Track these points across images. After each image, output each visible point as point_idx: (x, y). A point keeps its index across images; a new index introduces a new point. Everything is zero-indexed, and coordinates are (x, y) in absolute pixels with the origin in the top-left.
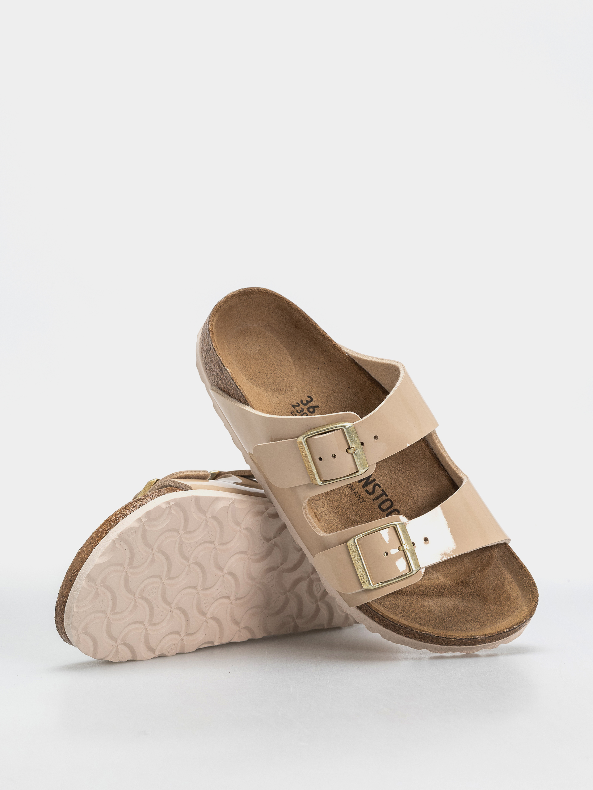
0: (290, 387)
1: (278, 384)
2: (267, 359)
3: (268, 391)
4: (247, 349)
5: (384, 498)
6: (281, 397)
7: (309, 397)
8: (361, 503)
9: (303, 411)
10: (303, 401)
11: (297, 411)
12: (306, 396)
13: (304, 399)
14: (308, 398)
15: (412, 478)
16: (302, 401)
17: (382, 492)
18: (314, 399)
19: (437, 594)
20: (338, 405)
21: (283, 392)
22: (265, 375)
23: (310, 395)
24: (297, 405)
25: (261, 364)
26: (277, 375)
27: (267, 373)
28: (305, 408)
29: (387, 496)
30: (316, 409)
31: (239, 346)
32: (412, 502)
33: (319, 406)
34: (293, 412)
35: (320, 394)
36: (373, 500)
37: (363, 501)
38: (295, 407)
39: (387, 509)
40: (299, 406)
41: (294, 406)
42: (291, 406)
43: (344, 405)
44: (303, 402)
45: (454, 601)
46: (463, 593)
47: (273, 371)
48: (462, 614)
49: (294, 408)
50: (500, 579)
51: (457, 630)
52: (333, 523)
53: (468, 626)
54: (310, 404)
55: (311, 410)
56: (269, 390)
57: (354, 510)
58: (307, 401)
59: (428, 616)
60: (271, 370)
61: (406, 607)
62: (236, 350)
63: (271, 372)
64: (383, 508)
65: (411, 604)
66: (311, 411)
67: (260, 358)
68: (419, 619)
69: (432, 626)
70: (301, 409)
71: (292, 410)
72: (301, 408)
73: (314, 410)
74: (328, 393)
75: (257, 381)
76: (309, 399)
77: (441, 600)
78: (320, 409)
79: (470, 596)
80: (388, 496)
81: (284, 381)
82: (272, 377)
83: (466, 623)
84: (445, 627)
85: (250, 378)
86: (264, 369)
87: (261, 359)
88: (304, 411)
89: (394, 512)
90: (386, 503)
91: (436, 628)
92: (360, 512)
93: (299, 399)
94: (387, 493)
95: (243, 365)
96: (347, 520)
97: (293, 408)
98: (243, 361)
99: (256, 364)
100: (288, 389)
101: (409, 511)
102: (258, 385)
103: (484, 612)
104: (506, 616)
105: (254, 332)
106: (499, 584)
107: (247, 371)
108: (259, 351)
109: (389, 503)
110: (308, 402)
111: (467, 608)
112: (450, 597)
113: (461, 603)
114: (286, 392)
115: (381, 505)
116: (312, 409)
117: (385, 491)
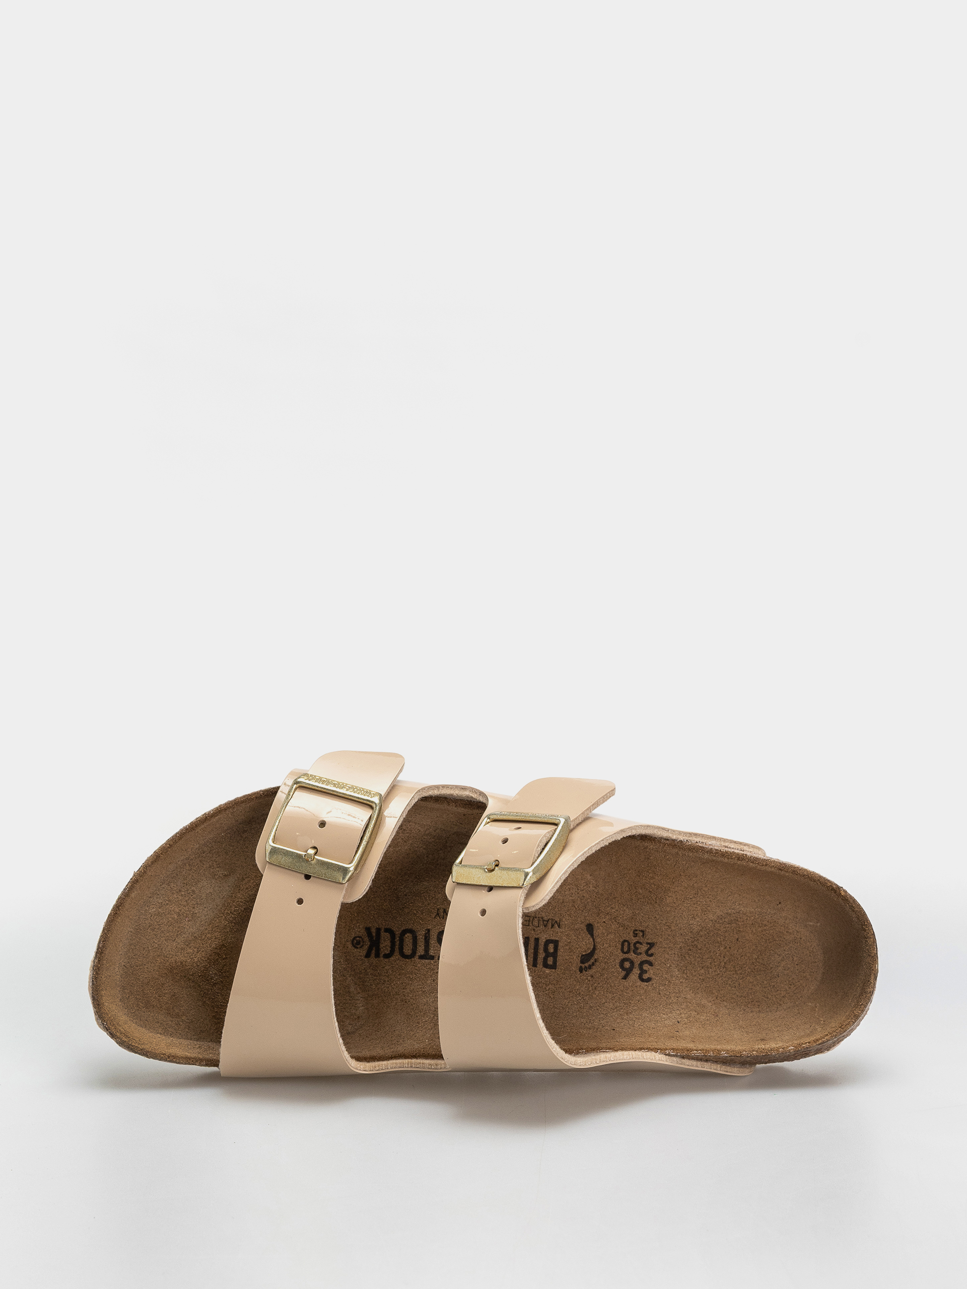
0: (684, 968)
1: (701, 953)
2: (749, 970)
3: (701, 930)
4: (787, 953)
5: (421, 950)
6: (678, 940)
7: (649, 980)
8: (436, 910)
9: (634, 951)
10: (649, 967)
11: (641, 943)
12: (654, 977)
13: (651, 972)
14: (649, 978)
15: (419, 1017)
16: (651, 964)
17: (431, 955)
18: (639, 983)
19: (231, 907)
20: (604, 1003)
21: (684, 951)
22: (728, 947)
23: (650, 983)
24: (650, 952)
25: (748, 955)
26: (716, 964)
27: (728, 951)
28: (637, 959)
29: (421, 957)
30: (624, 973)
31: (799, 944)
32: (386, 991)
33: (624, 980)
34: (643, 935)
35: (641, 996)
36: (429, 930)
37: (438, 914)
38: (649, 946)
39: (402, 941)
40: (647, 952)
41: (651, 945)
42: (654, 941)
43: (596, 1009)
44: (647, 965)
45: (202, 922)
46: (203, 944)
47: (725, 963)
48: (176, 917)
49: (648, 943)
50: (184, 1018)
51: (159, 887)
52: (441, 852)
53: (153, 908)
54: (636, 971)
55: (627, 965)
56: (701, 933)
57: (435, 892)
58: (646, 972)
59: (210, 867)
60: (730, 962)
61: (247, 847)
62: (795, 934)
63: (727, 959)
64: (406, 936)
65: (245, 859)
66: (625, 963)
67: (758, 960)
68: (217, 850)
69: (192, 860)
70: (639, 951)
71: (647, 937)
72: (641, 953)
73: (624, 967)
74: (632, 1005)
75: (727, 926)
76: (645, 976)
77: (219, 905)
78: (620, 977)
79: (192, 951)
80: (419, 958)
81: (699, 967)
82: (717, 955)
83: (160, 910)
84: (177, 875)
85: (739, 920)
86: (738, 951)
87: (756, 959)
88: (632, 953)
89: (391, 947)
90: (411, 946)
91: (185, 861)
92: (426, 899)
93: (656, 963)
94: (423, 961)
95: (765, 926)
96: (429, 873)
97: (649, 941)
98: (771, 931)
99: (754, 947)
100: (684, 962)
101: (377, 976)
102: (721, 921)
103: (154, 950)
104: (124, 976)
105: (804, 985)
106: (177, 1011)
107: (752, 924)
108: (771, 968)
109: (408, 950)
110: (643, 972)
111: (178, 931)
112: (213, 922)
113: (192, 929)
114: (681, 955)
115: (413, 936)
116: (628, 967)
117: (429, 961)
